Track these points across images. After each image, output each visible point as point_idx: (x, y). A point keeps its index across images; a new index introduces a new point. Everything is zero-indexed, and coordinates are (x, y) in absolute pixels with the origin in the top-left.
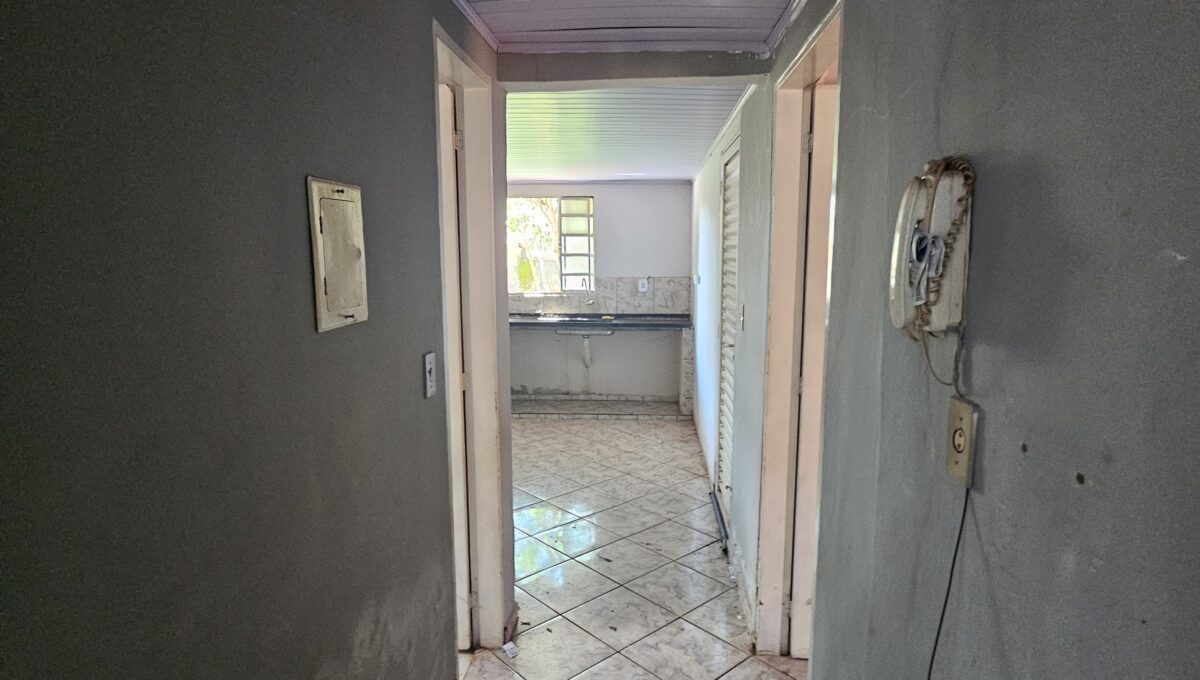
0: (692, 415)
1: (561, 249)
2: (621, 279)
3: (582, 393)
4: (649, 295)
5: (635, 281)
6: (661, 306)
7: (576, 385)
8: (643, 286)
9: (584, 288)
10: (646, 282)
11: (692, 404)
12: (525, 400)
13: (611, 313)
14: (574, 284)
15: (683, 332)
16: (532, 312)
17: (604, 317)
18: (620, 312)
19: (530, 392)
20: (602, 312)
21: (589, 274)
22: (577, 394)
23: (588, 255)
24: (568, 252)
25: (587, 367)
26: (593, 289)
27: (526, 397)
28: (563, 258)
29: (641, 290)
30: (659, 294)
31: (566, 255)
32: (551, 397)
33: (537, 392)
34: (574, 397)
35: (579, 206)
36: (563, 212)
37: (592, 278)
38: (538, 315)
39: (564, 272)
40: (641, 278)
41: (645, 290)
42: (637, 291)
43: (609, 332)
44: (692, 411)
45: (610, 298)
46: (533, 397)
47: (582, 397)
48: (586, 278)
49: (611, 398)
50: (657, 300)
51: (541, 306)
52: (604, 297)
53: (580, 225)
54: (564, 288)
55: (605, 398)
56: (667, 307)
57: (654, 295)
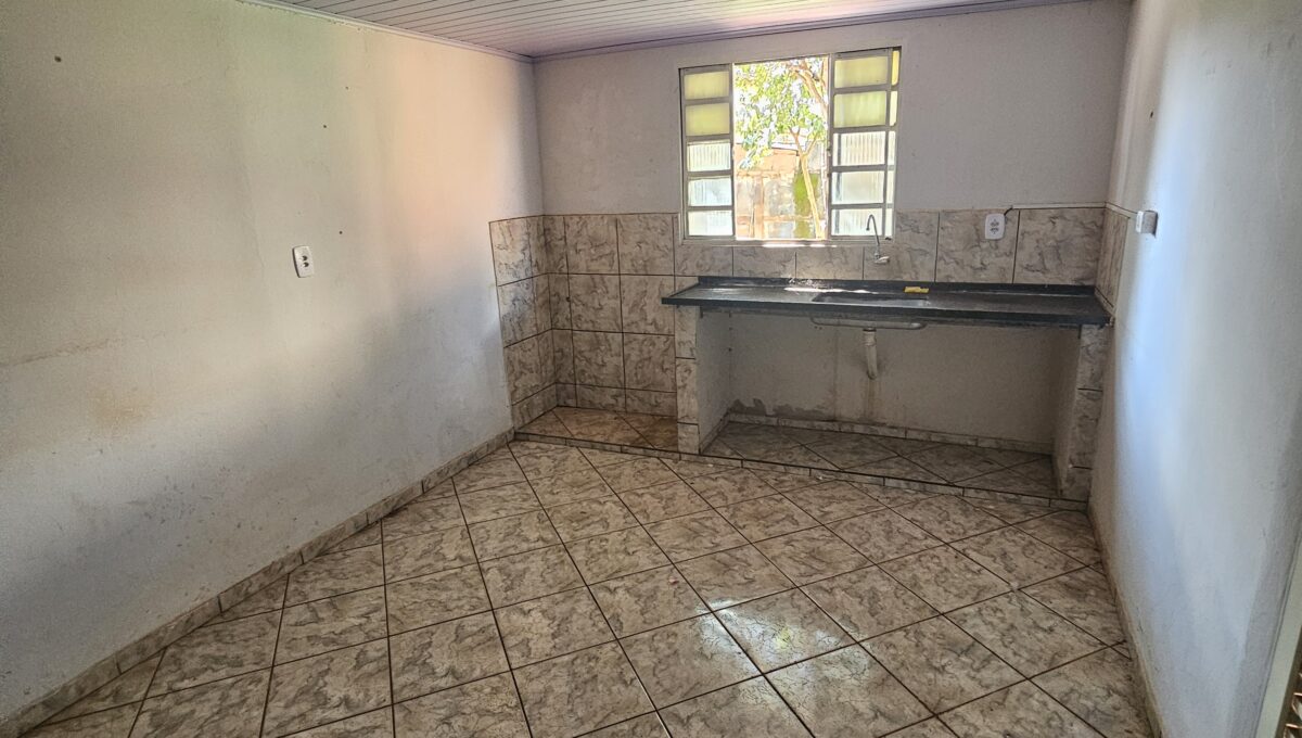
0: (1087, 502)
1: (830, 159)
2: (948, 213)
3: (859, 422)
4: (1005, 246)
5: (977, 218)
6: (1028, 268)
7: (850, 405)
8: (995, 228)
9: (872, 232)
10: (1000, 218)
11: (1090, 480)
12: (760, 425)
13: (921, 280)
14: (853, 225)
15: (1084, 332)
16: (776, 276)
17: (908, 289)
18: (941, 278)
19: (770, 412)
20: (906, 278)
21: (883, 206)
22: (852, 423)
23: (883, 167)
24: (843, 164)
25: (871, 377)
26: (889, 233)
27: (763, 419)
28: (835, 175)
29: (989, 234)
30: (1029, 244)
31: (841, 169)
32: (804, 425)
33: (780, 413)
34: (846, 428)
35: (869, 69)
36: (838, 83)
37: (889, 212)
38: (785, 282)
39: (835, 201)
40: (990, 212)
41: (998, 235)
42: (980, 238)
43: (916, 325)
44: (1088, 495)
45: (925, 253)
46: (774, 421)
47: (859, 429)
48: (877, 213)
49: (913, 435)
50: (1021, 256)
51: (790, 266)
52: (910, 250)
53: (871, 107)
54: (833, 233)
55: (902, 435)
56: (1045, 270)
57: (1017, 244)
